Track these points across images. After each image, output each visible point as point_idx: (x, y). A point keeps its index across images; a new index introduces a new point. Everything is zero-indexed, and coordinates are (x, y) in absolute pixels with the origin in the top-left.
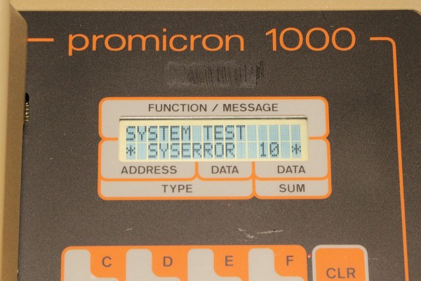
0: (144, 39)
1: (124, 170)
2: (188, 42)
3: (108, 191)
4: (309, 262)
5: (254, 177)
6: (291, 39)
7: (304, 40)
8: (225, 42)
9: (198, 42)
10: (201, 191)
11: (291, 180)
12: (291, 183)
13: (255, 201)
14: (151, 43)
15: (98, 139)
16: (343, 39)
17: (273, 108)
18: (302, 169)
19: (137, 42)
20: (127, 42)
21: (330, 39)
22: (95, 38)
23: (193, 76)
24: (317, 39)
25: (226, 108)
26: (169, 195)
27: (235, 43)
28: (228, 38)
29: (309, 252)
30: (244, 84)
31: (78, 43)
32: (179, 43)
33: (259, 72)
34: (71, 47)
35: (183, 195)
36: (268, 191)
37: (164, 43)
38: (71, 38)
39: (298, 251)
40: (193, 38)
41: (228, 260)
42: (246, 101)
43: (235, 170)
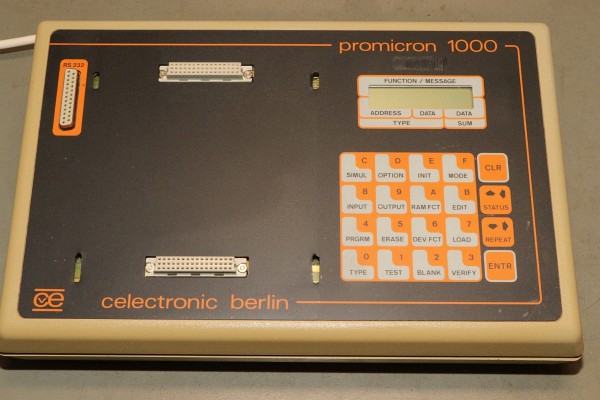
0: (381, 45)
1: (372, 113)
2: (405, 47)
3: (364, 123)
4: (476, 161)
5: (444, 117)
6: (462, 46)
7: (469, 46)
8: (425, 47)
9: (411, 47)
10: (415, 124)
11: (464, 119)
12: (464, 121)
13: (444, 130)
14: (385, 47)
15: (357, 97)
16: (490, 46)
17: (453, 81)
18: (470, 114)
19: (377, 47)
20: (372, 47)
21: (483, 46)
22: (354, 45)
23: (408, 64)
24: (476, 46)
25: (428, 81)
26: (397, 126)
27: (431, 47)
28: (427, 45)
29: (476, 156)
30: (437, 69)
31: (345, 46)
32: (400, 47)
33: (445, 62)
34: (341, 49)
35: (405, 126)
36: (452, 124)
37: (392, 47)
38: (341, 44)
39: (469, 156)
40: (408, 45)
41: (430, 160)
42: (439, 78)
43: (433, 113)
